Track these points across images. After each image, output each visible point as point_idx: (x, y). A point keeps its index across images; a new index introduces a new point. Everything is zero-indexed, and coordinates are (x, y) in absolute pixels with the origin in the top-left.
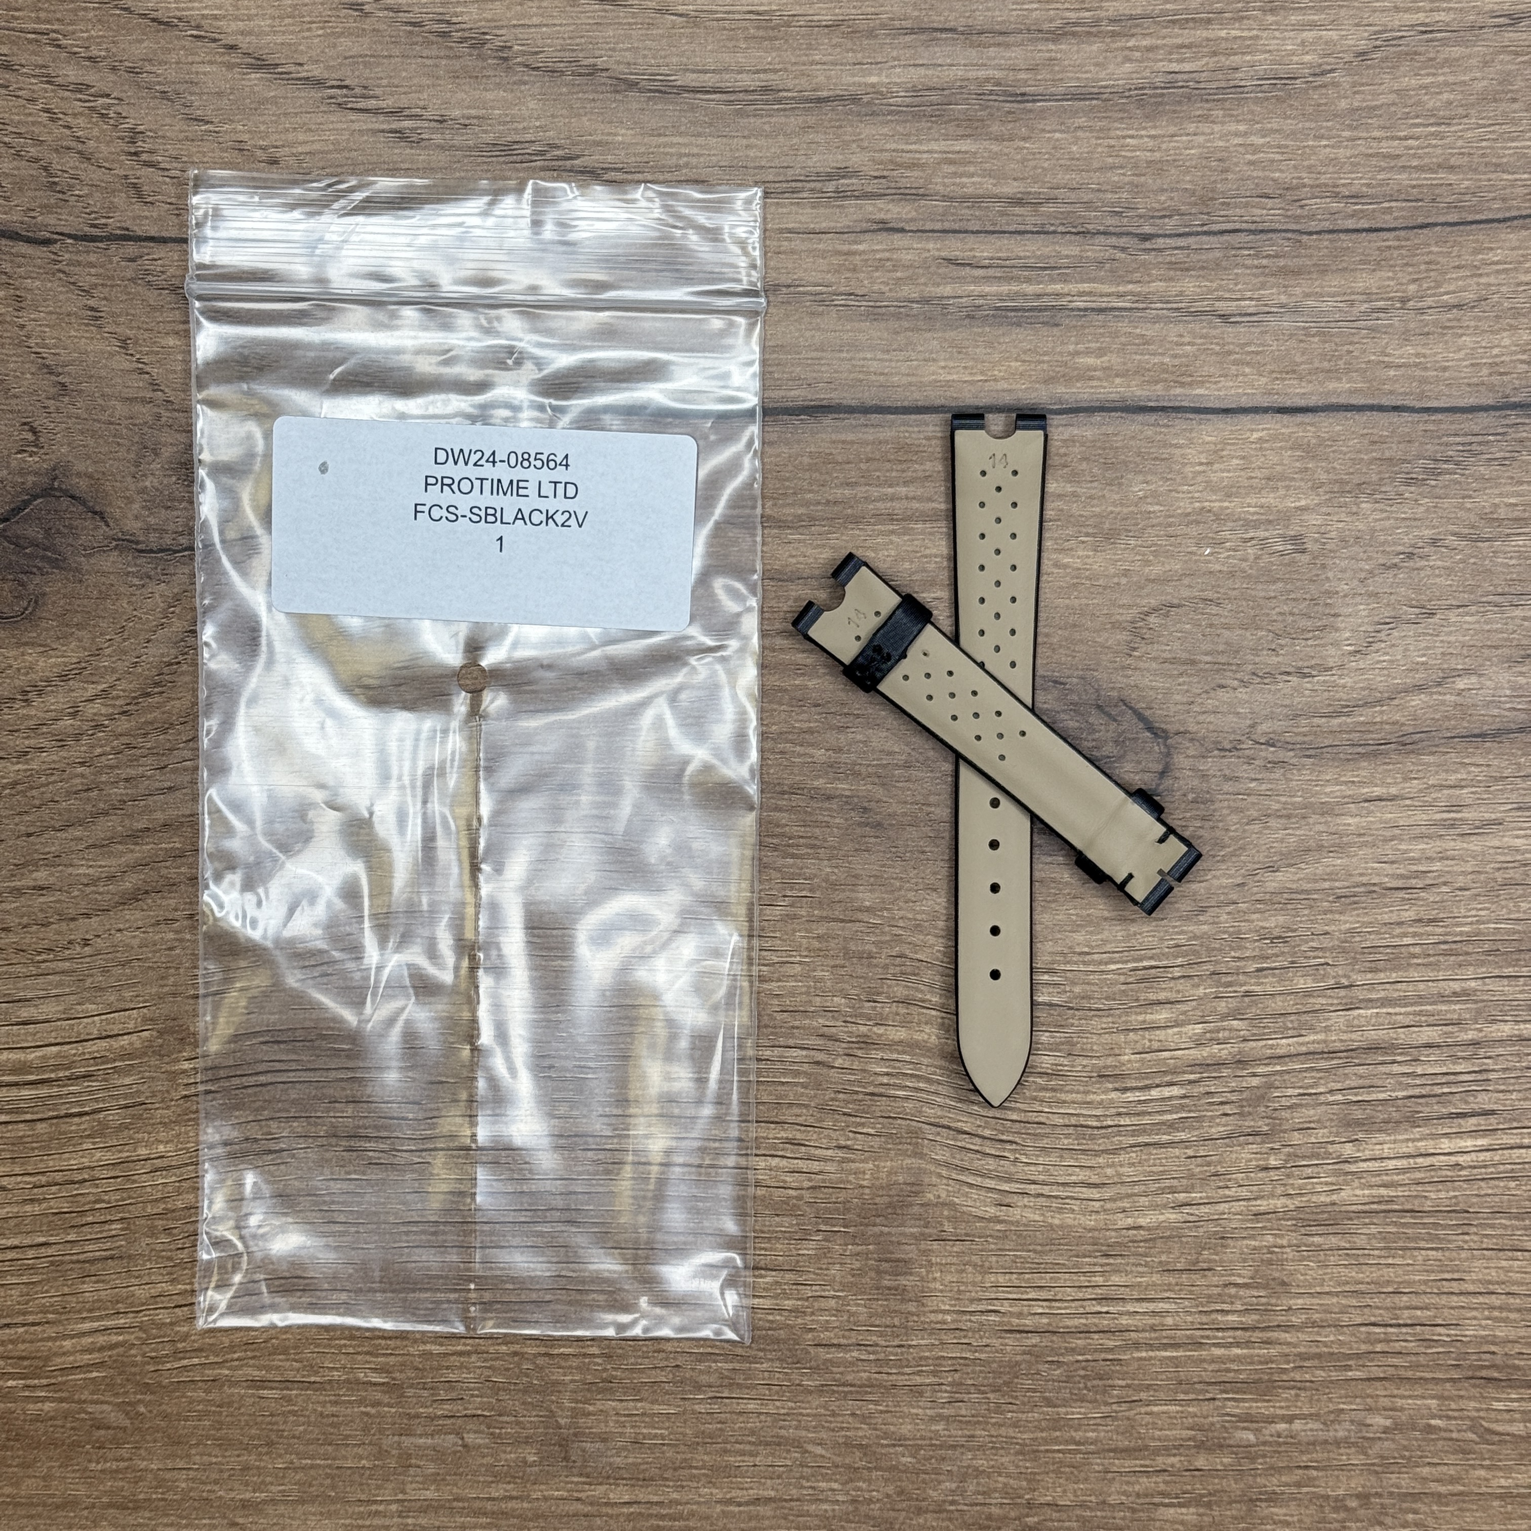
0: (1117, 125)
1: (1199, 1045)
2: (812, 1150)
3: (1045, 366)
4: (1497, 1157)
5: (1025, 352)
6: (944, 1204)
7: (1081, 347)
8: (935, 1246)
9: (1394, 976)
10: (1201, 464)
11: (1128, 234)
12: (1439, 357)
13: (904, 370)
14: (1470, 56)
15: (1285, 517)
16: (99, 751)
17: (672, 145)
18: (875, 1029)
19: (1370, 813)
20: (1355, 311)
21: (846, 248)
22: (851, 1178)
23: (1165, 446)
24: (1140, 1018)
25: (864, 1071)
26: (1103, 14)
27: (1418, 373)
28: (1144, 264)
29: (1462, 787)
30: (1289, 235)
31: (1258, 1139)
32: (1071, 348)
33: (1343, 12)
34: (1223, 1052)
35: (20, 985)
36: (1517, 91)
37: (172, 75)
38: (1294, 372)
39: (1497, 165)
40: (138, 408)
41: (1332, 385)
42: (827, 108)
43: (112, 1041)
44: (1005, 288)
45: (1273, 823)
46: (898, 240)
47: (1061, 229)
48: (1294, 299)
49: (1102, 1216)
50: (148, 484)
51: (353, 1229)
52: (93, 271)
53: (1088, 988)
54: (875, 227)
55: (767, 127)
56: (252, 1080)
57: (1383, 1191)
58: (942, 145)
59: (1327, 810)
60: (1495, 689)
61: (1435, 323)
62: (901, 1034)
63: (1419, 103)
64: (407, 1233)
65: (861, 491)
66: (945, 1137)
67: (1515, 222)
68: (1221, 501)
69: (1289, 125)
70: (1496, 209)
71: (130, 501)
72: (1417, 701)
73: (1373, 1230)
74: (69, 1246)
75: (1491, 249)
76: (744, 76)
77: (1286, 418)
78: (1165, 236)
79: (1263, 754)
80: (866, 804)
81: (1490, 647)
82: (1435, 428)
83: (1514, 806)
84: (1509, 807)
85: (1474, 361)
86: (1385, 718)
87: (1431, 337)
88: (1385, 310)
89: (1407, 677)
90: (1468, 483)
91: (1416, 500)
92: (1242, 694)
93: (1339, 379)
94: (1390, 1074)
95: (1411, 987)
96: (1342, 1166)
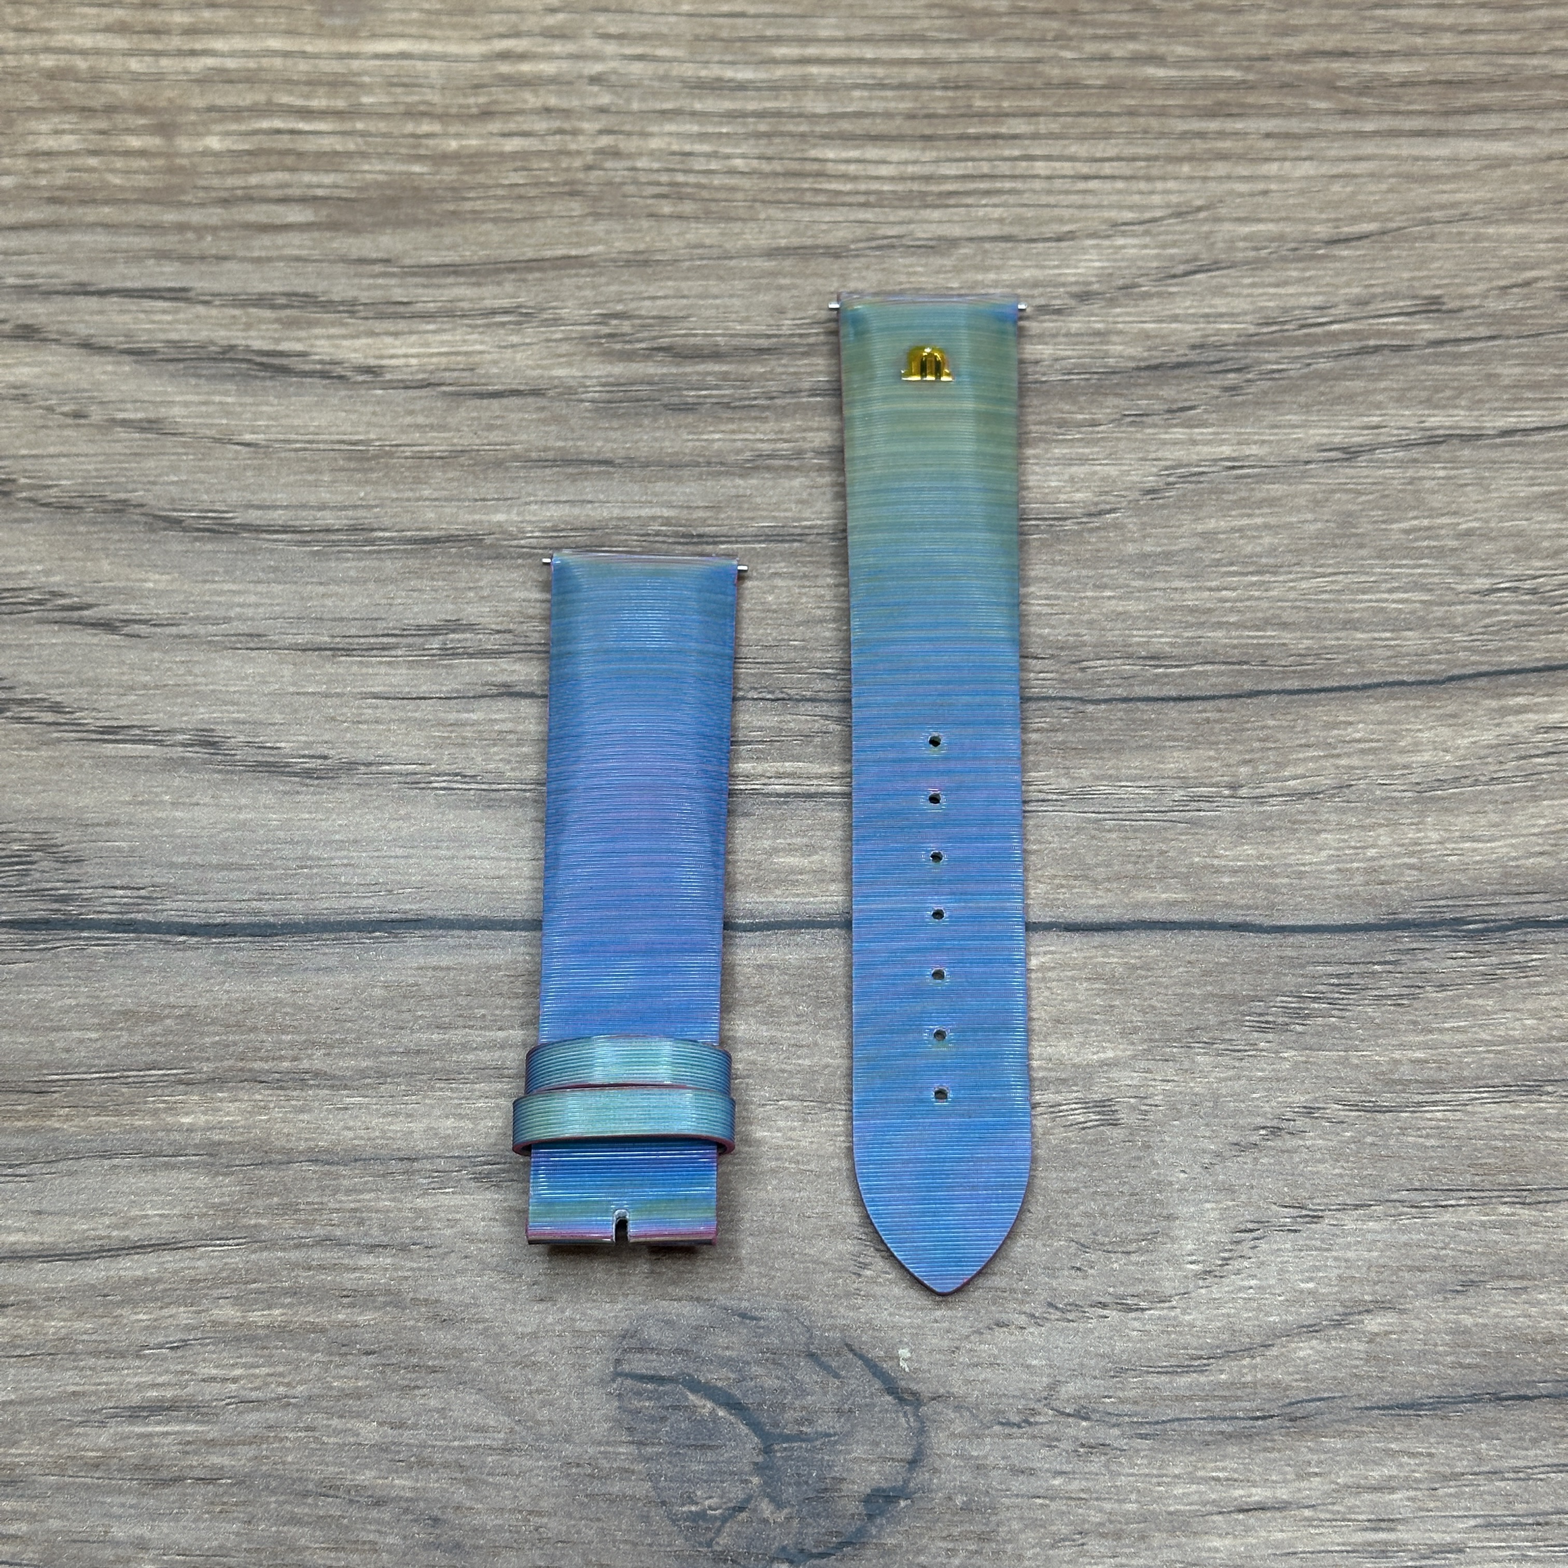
7: (780, 843)
12: (1291, 860)
14: (1295, 496)
15: (1085, 1074)
17: (221, 593)
19: (1248, 1529)
20: (1167, 801)
21: (452, 717)
26: (807, 446)
27: (1264, 879)
29: (1393, 1490)
30: (1068, 704)
32: (767, 844)
33: (1122, 445)
36: (1363, 535)
38: (1086, 877)
39: (1346, 622)
41: (1140, 895)
42: (436, 550)
45: (1094, 1545)
48: (1079, 784)
54: (495, 691)
55: (352, 573)
59: (1178, 1525)
60: (1428, 1332)
61: (1281, 815)
63: (1233, 546)
65: (456, 1036)
67: (1380, 690)
69: (1060, 572)
70: (1351, 674)
72: (1306, 1350)
75: (1351, 723)
76: (327, 513)
77: (1078, 938)
79: (1071, 1432)
80: (436, 1512)
81: (1410, 1269)
82: (1294, 954)
83: (1479, 1521)
84: (1472, 1522)
85: (1340, 866)
86: (1259, 1376)
87: (1277, 833)
88: (1208, 799)
89: (1287, 1312)
90: (1351, 1029)
91: (1277, 1052)
92: (1034, 1335)
93: (1150, 887)
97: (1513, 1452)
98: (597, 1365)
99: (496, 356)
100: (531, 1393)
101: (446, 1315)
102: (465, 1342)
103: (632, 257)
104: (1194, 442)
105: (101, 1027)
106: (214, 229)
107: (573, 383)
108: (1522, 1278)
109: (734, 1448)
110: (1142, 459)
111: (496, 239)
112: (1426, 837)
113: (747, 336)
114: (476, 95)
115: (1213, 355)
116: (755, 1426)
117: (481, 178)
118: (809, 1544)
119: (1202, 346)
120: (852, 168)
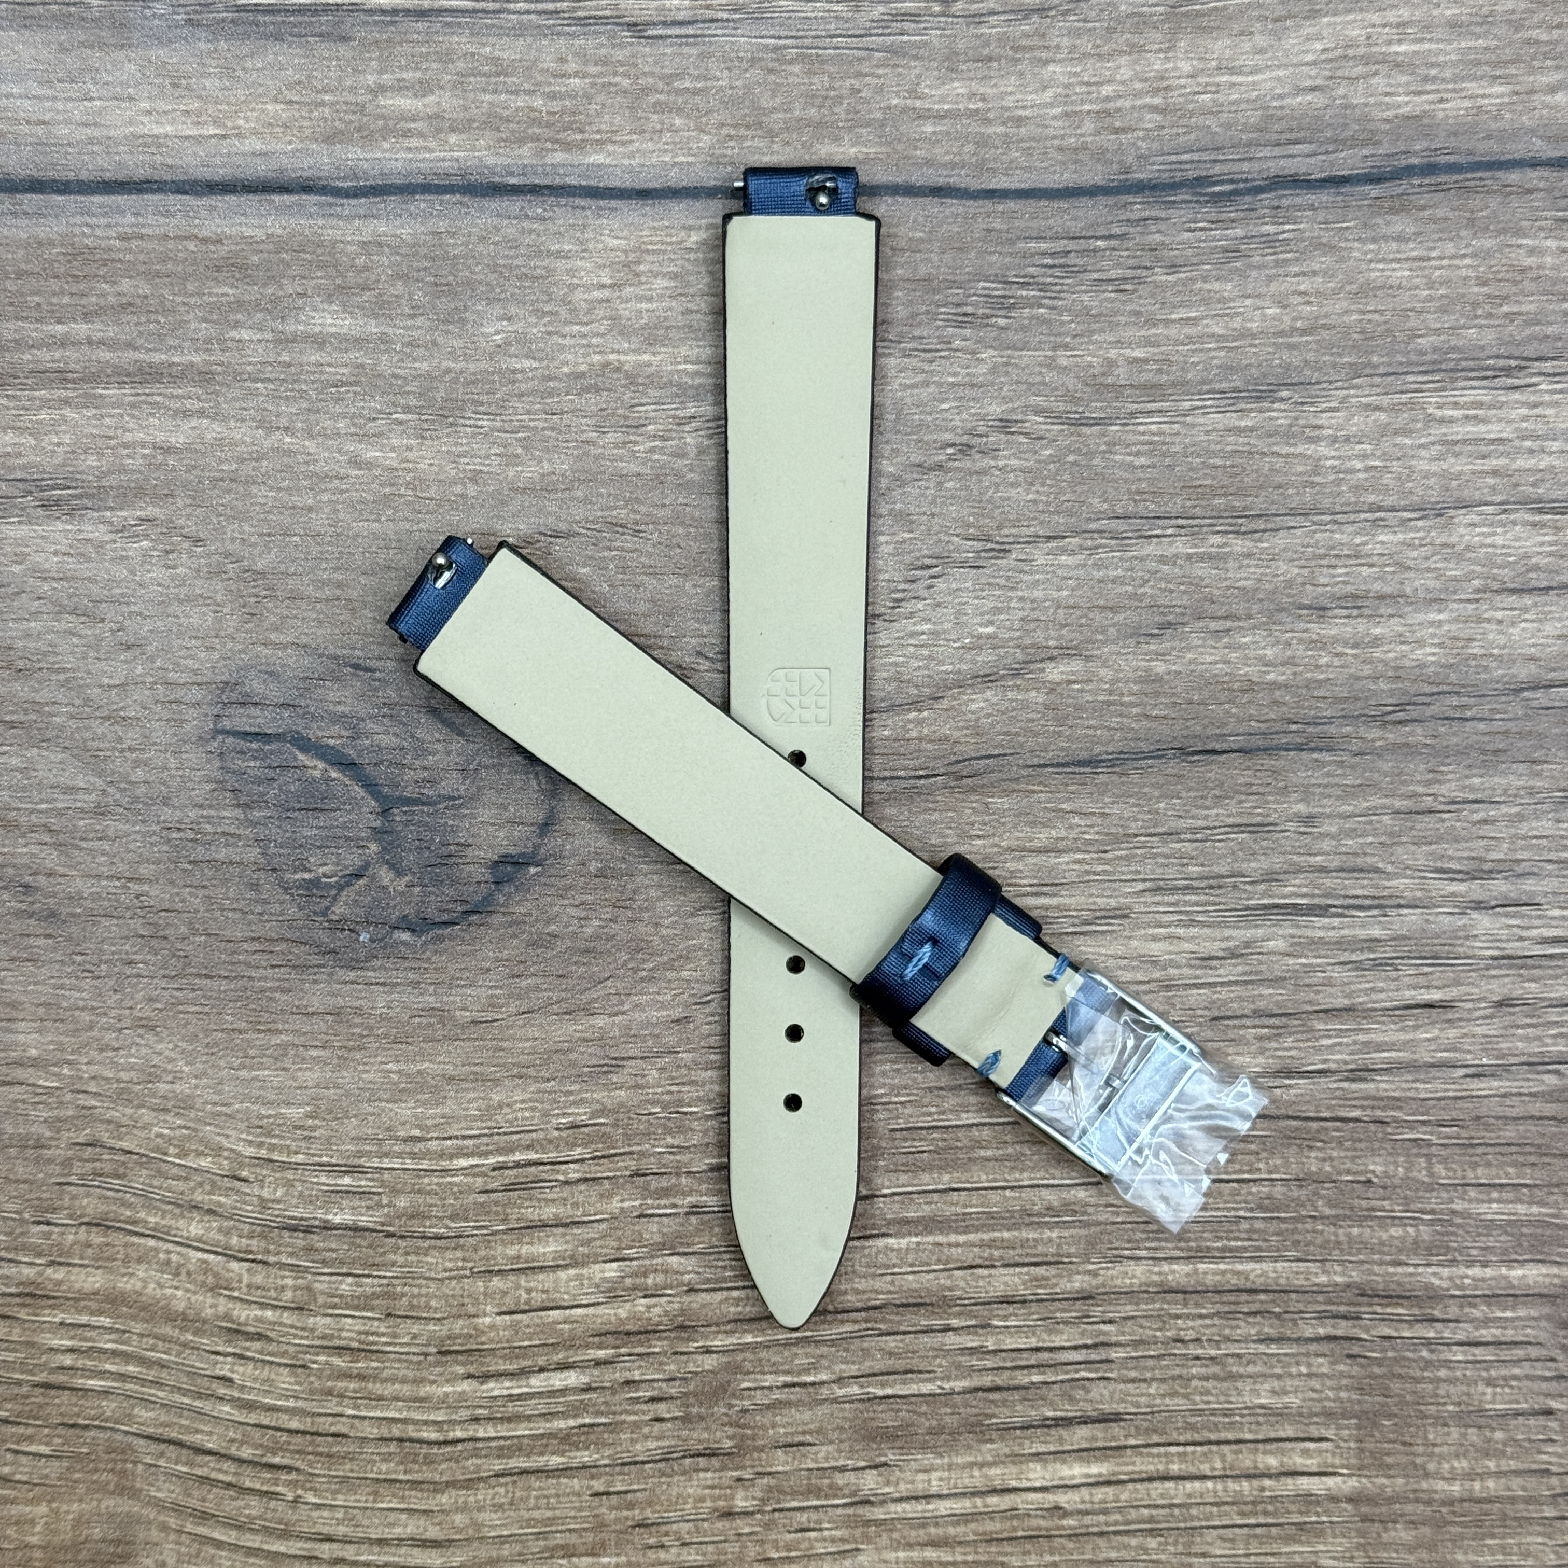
3: (327, 111)
4: (1125, 1494)
5: (289, 87)
7: (387, 78)
9: (946, 1180)
10: (603, 286)
12: (1009, 102)
13: (77, 116)
18: (49, 1271)
22: (12, 1532)
23: (539, 255)
24: (511, 1251)
25: (31, 1344)
27: (975, 128)
29: (1059, 852)
31: (715, 1462)
32: (371, 79)
34: (654, 1310)
53: (420, 1199)
57: (931, 1554)
60: (1114, 681)
61: (1003, 39)
62: (93, 1280)
65: (8, 328)
66: (172, 1461)
68: (636, 351)
72: (979, 702)
80: (28, 879)
81: (1103, 608)
82: (1005, 227)
83: (1148, 885)
84: (1140, 886)
85: (1069, 109)
86: (925, 731)
87: (995, 64)
88: (913, 17)
89: (961, 660)
90: (1062, 323)
91: (973, 353)
93: (837, 139)
94: (940, 1351)
95: (975, 1198)
96: (860, 1510)
97: (1194, 811)
98: (195, 722)
100: (122, 751)
101: (20, 664)
102: (44, 695)
108: (1226, 618)
109: (349, 812)
112: (1175, 68)
116: (370, 786)
118: (432, 912)
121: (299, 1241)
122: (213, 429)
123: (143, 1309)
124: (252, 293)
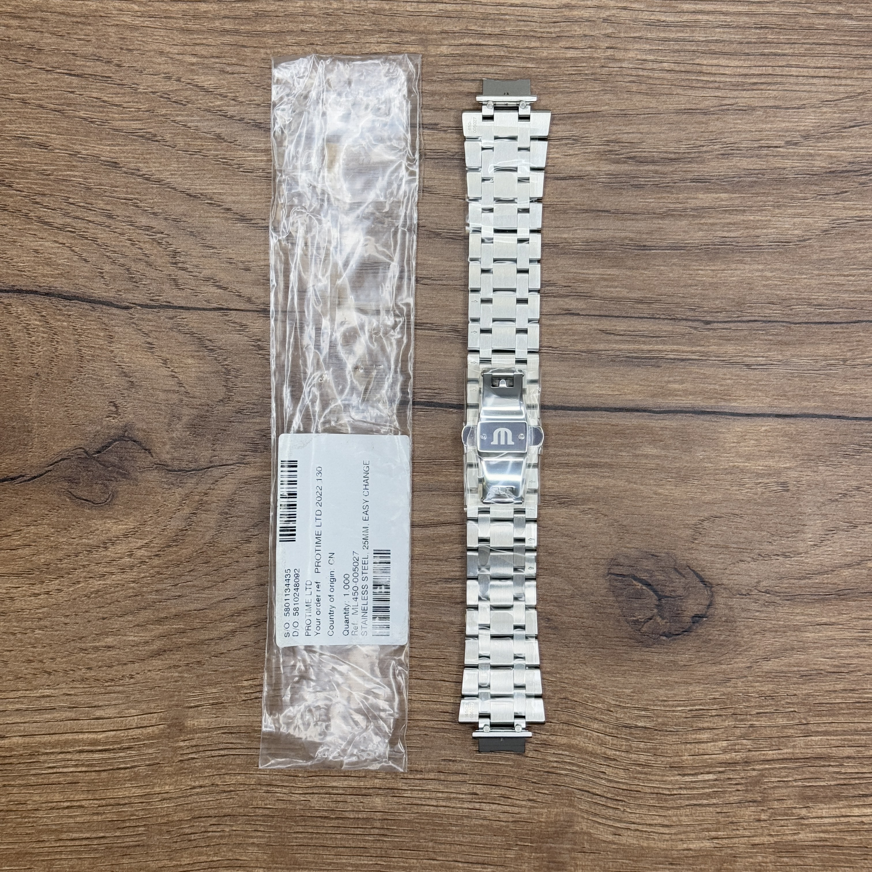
0: (694, 263)
1: (725, 751)
2: (515, 801)
3: (652, 388)
5: (641, 380)
6: (585, 833)
7: (671, 379)
8: (579, 855)
9: (831, 719)
10: (734, 442)
11: (698, 320)
12: (862, 391)
13: (576, 388)
15: (778, 473)
16: (143, 575)
18: (550, 737)
19: (820, 631)
20: (819, 365)
21: (548, 322)
22: (536, 817)
23: (715, 432)
24: (694, 737)
25: (544, 759)
26: (688, 206)
27: (852, 399)
28: (706, 336)
30: (784, 324)
31: (755, 804)
32: (666, 379)
33: (816, 209)
34: (738, 756)
35: (96, 698)
37: (196, 224)
38: (785, 396)
40: (170, 395)
41: (805, 404)
43: (143, 730)
44: (631, 347)
45: (767, 634)
46: (576, 319)
47: (662, 316)
48: (786, 358)
49: (670, 843)
50: (174, 435)
51: (267, 835)
52: (151, 323)
53: (666, 719)
54: (564, 312)
56: (217, 753)
57: (822, 835)
58: (601, 271)
59: (797, 629)
61: (861, 373)
62: (564, 740)
63: (855, 257)
64: (296, 838)
66: (586, 797)
68: (744, 462)
69: (786, 266)
71: (164, 444)
72: (846, 573)
73: (816, 855)
74: (116, 839)
77: (780, 420)
78: (718, 322)
79: (763, 598)
80: (549, 617)
82: (860, 428)
86: (829, 581)
87: (859, 380)
88: (834, 365)
89: (841, 559)
91: (849, 466)
92: (753, 565)
93: (809, 401)
94: (827, 772)
95: (840, 725)
96: (800, 821)
98: (602, 570)
99: (563, 160)
100: (580, 578)
102: (557, 561)
103: (619, 112)
104: (845, 208)
105: (424, 443)
106: (447, 95)
107: (594, 173)
109: (648, 599)
110: (823, 216)
111: (563, 102)
113: (666, 152)
114: (554, 27)
115: (856, 167)
116: (655, 591)
117: (557, 70)
118: (672, 631)
119: (853, 163)
120: (714, 70)
121: (628, 731)
122: (612, 482)
123: (579, 750)
124: (626, 441)
